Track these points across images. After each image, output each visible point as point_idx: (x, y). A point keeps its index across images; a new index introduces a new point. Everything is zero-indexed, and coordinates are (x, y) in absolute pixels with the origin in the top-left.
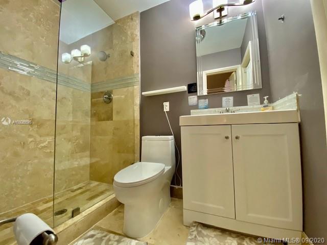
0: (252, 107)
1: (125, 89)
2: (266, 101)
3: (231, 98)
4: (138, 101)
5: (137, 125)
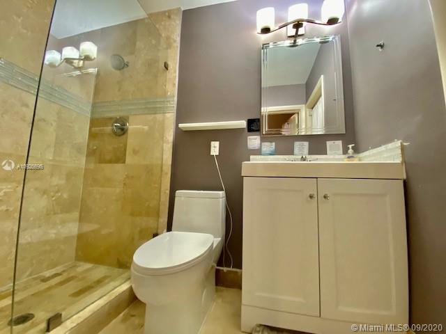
0: (332, 157)
1: (150, 117)
2: (350, 151)
3: (306, 144)
4: (170, 136)
5: (166, 174)
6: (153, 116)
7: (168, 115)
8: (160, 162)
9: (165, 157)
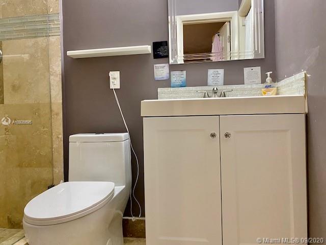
0: (249, 87)
1: (30, 42)
2: (269, 79)
3: (221, 72)
4: (57, 67)
5: (57, 114)
6: (33, 40)
7: (52, 39)
8: (47, 100)
9: (53, 93)
